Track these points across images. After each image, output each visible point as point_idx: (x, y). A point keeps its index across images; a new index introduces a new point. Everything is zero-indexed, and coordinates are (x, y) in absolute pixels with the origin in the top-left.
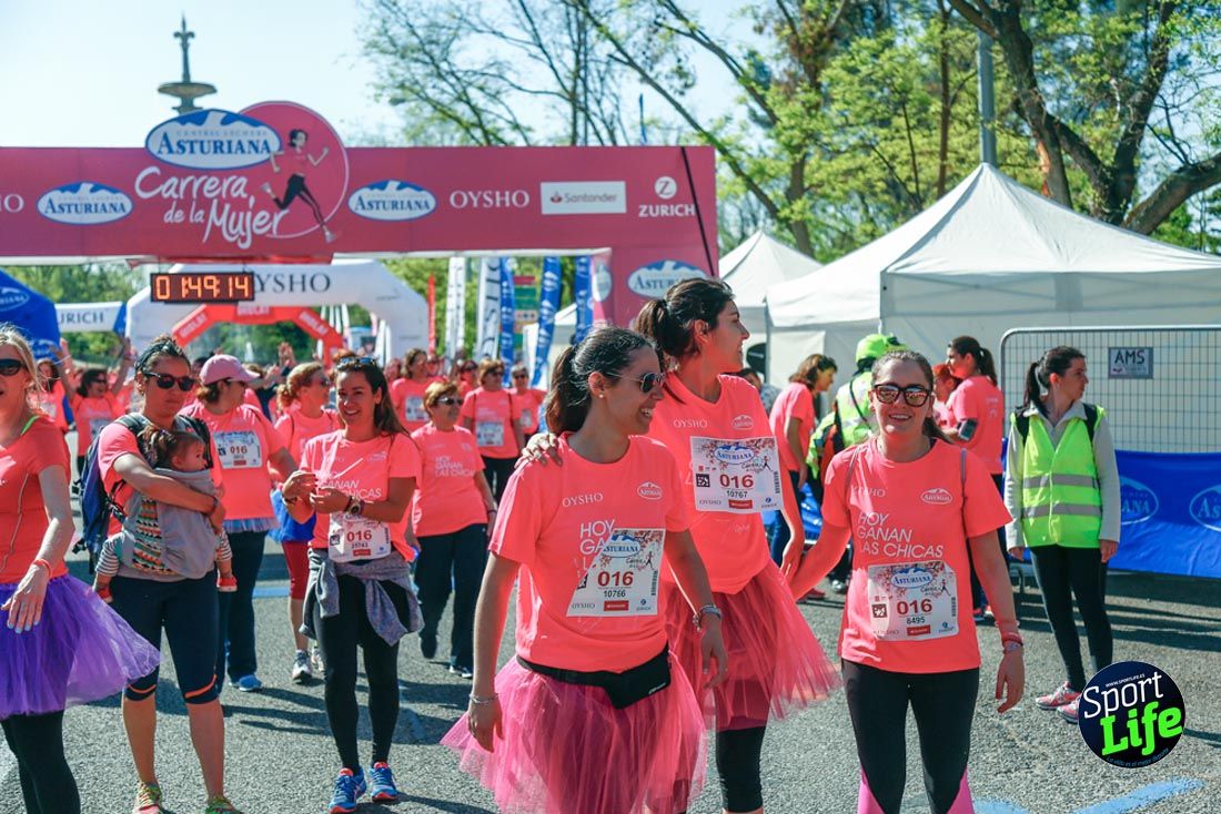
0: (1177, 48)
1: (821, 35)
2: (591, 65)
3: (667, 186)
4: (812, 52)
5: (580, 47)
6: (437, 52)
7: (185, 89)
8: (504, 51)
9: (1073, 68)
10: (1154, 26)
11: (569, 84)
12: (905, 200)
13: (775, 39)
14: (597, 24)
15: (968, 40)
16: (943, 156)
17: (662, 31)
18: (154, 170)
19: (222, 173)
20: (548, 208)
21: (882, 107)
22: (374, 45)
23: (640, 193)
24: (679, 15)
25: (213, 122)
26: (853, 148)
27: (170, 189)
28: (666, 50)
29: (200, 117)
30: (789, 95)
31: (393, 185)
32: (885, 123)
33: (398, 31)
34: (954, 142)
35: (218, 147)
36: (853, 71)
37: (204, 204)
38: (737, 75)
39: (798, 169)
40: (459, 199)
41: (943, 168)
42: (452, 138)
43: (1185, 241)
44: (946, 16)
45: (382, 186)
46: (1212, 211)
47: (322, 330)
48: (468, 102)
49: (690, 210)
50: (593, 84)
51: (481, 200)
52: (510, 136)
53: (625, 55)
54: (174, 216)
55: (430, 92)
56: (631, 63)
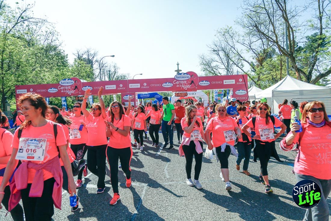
0: (318, 57)
1: (262, 59)
2: (230, 65)
3: (241, 80)
4: (261, 62)
5: (228, 63)
6: (209, 64)
7: (178, 71)
8: (218, 64)
9: (301, 61)
10: (314, 54)
11: (226, 68)
12: (275, 81)
13: (256, 60)
14: (231, 60)
15: (285, 58)
16: (281, 74)
17: (240, 60)
18: (175, 80)
19: (183, 81)
20: (224, 83)
21: (272, 68)
22: (201, 64)
23: (237, 81)
24: (242, 57)
25: (182, 74)
26: (267, 74)
27: (177, 83)
28: (240, 62)
29: (181, 74)
30: (258, 67)
31: (204, 81)
32: (272, 70)
33: (204, 62)
34: (283, 72)
35: (183, 77)
36: (267, 63)
37: (181, 84)
38: (250, 65)
39: (259, 77)
40: (213, 83)
41: (281, 76)
42: (211, 75)
43: (319, 85)
44: (281, 55)
45: (203, 81)
46: (324, 81)
47: (194, 100)
48: (213, 70)
49: (244, 83)
50: (230, 67)
51: (216, 83)
52: (219, 74)
53: (234, 63)
54: (178, 86)
55: (208, 69)
56: (235, 64)
